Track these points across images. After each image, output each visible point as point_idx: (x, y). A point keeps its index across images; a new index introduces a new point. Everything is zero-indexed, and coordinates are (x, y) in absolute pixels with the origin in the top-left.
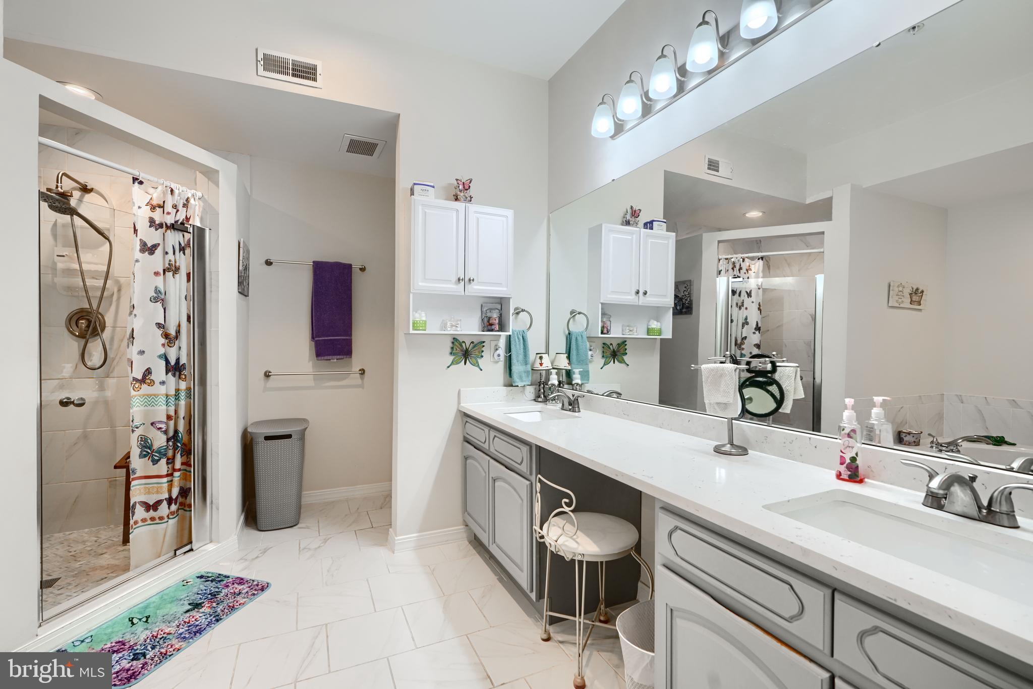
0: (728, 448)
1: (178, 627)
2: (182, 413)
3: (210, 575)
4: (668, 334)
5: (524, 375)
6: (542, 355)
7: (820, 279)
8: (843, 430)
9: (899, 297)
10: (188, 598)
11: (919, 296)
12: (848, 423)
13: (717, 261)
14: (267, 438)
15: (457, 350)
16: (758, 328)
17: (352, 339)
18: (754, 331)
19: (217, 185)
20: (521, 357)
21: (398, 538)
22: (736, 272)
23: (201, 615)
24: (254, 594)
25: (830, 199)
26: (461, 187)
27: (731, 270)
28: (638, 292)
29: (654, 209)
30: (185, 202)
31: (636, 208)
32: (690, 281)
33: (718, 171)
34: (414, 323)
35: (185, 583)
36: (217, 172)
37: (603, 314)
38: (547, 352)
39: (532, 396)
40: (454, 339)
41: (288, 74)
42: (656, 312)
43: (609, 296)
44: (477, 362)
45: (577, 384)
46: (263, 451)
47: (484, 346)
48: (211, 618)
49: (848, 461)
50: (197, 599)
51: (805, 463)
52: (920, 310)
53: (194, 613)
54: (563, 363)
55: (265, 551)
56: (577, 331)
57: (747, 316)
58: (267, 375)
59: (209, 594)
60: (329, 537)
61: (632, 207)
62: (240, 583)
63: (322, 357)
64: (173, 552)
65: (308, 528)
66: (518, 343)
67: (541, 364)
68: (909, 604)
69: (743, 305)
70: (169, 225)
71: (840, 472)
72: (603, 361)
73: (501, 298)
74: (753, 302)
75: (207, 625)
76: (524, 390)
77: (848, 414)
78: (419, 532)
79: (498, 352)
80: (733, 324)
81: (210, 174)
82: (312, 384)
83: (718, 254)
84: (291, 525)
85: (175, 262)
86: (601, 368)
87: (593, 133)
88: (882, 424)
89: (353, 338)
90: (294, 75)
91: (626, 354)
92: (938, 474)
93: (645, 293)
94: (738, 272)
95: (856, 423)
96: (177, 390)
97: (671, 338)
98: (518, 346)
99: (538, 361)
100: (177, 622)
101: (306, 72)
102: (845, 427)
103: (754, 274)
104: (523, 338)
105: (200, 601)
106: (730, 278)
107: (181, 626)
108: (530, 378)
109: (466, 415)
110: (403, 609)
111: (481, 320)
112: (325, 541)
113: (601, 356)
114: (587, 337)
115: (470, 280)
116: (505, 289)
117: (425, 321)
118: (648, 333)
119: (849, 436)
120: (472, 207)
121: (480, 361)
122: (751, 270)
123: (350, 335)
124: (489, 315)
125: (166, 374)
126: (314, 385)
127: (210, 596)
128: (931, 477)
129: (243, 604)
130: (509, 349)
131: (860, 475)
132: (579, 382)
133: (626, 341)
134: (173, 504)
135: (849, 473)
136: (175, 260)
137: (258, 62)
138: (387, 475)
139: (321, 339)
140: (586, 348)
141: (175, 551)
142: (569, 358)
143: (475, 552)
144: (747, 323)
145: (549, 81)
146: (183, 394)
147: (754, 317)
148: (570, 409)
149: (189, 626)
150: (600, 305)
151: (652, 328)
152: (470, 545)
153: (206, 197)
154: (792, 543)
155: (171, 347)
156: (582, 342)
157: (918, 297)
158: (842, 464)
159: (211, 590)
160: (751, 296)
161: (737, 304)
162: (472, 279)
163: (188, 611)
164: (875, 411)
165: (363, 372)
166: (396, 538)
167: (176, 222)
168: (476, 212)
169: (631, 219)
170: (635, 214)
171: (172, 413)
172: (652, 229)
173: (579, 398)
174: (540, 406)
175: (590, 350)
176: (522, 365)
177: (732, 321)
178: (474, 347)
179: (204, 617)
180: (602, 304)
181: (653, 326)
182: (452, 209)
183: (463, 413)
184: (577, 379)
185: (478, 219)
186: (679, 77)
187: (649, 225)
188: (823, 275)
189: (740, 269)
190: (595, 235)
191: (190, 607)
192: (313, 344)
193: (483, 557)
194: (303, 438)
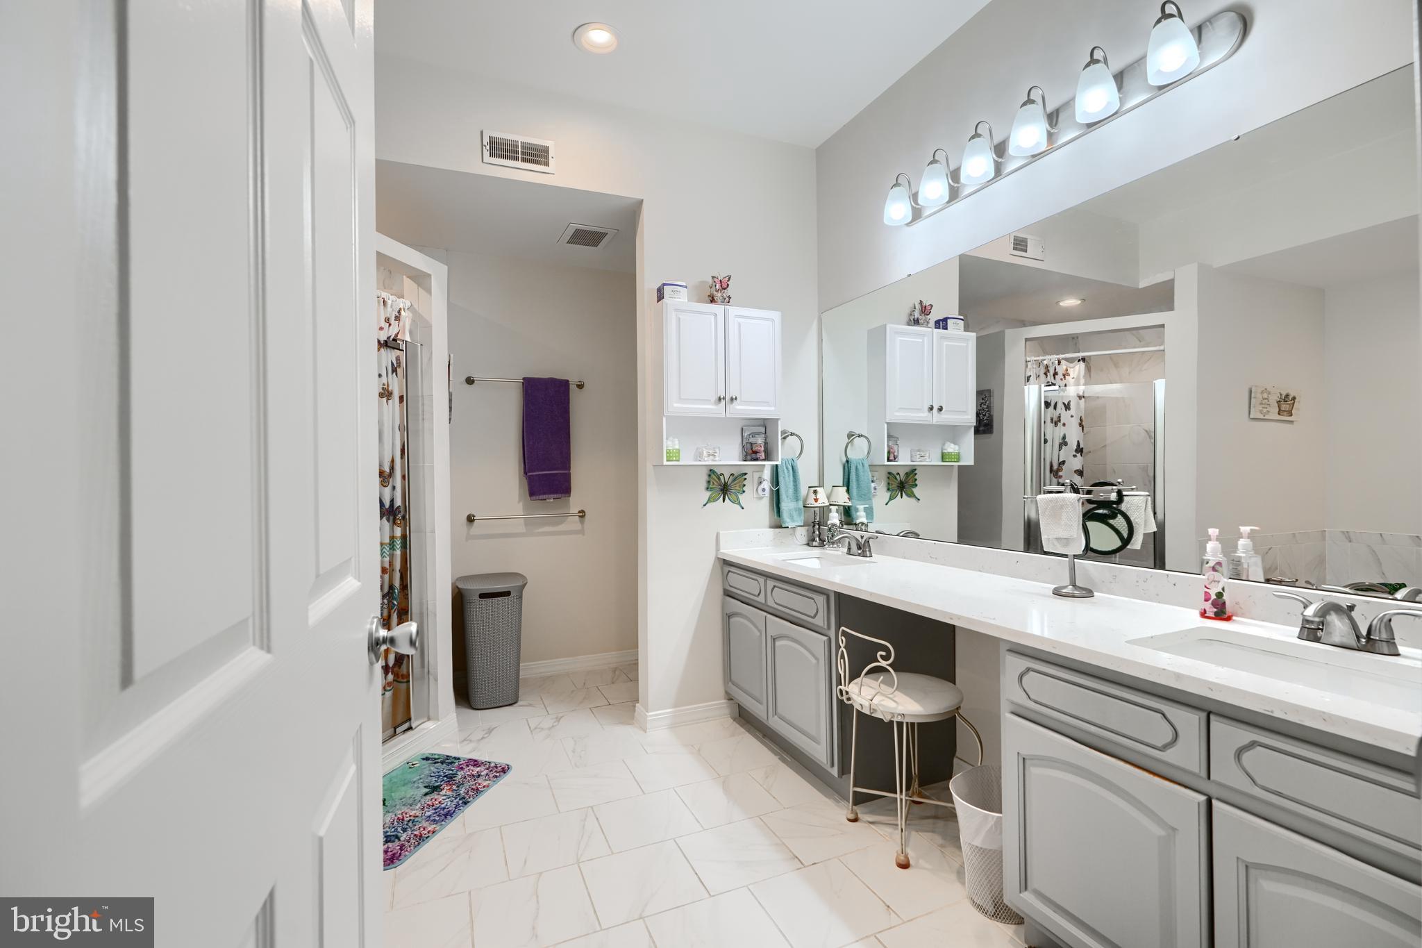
0: (1069, 589)
1: (423, 809)
2: (398, 565)
3: (437, 757)
4: (968, 460)
5: (795, 514)
6: (816, 488)
7: (1160, 385)
8: (1207, 563)
9: (1263, 406)
10: (422, 781)
11: (1290, 404)
12: (1213, 556)
13: (1024, 363)
14: (483, 596)
15: (714, 484)
16: (1079, 450)
17: (570, 474)
18: (1074, 453)
19: (429, 291)
20: (791, 491)
21: (650, 714)
22: (1050, 378)
23: (444, 798)
24: (496, 777)
25: (1172, 281)
26: (718, 286)
27: (1043, 376)
28: (931, 408)
29: (947, 303)
30: (397, 314)
31: (926, 303)
32: (989, 391)
33: (1026, 251)
34: (667, 453)
35: (410, 765)
36: (429, 276)
37: (889, 436)
38: (821, 485)
39: (804, 540)
40: (711, 470)
41: (517, 159)
42: (952, 432)
43: (897, 414)
44: (738, 499)
45: (863, 524)
46: (479, 612)
47: (745, 479)
48: (457, 800)
49: (1213, 597)
50: (433, 781)
51: (1162, 603)
52: (1292, 422)
53: (435, 795)
54: (842, 497)
55: (490, 731)
56: (857, 458)
57: (1065, 435)
58: (470, 519)
59: (444, 777)
60: (561, 715)
61: (921, 302)
62: (474, 765)
63: (537, 495)
64: (393, 729)
65: (530, 705)
66: (786, 474)
67: (816, 500)
68: (1286, 713)
69: (1060, 421)
70: (382, 342)
71: (1205, 610)
72: (888, 495)
73: (765, 420)
74: (1072, 416)
75: (456, 808)
76: (794, 532)
77: (1212, 545)
78: (673, 708)
79: (762, 486)
80: (1048, 444)
81: (421, 279)
82: (522, 529)
83: (1025, 355)
84: (511, 702)
85: (388, 386)
86: (887, 504)
87: (886, 222)
88: (1250, 557)
89: (573, 471)
90: (524, 160)
91: (916, 485)
92: (1312, 603)
93: (940, 409)
94: (1053, 378)
95: (1221, 556)
96: (392, 538)
97: (973, 464)
98: (787, 478)
99: (813, 496)
100: (419, 805)
101: (538, 155)
102: (1209, 560)
103: (1073, 380)
104: (793, 468)
105: (437, 784)
106: (1043, 385)
107: (426, 809)
108: (802, 518)
109: (726, 563)
110: (675, 791)
111: (741, 447)
112: (558, 719)
113: (885, 489)
114: (869, 465)
115: (732, 399)
116: (773, 408)
117: (679, 450)
118: (943, 459)
119: (1214, 569)
120: (733, 310)
121: (741, 497)
122: (1068, 375)
123: (569, 468)
124: (752, 440)
125: (381, 519)
126: (524, 531)
127: (445, 778)
128: (1306, 607)
129: (488, 786)
130: (776, 480)
131: (1227, 613)
132: (864, 520)
133: (915, 470)
134: (390, 674)
135: (1215, 610)
136: (388, 383)
137: (484, 147)
139: (534, 474)
140: (868, 479)
141: (395, 728)
142: (848, 491)
143: (744, 730)
144: (1066, 444)
145: (818, 150)
146: (398, 543)
147: (1074, 436)
148: (859, 554)
149: (435, 809)
150: (886, 425)
151: (949, 453)
152: (735, 723)
153: (416, 306)
154: (1164, 669)
155: (385, 486)
156: (863, 472)
157: (1288, 406)
158: (1206, 600)
159: (444, 773)
160: (1069, 409)
161: (1052, 419)
162: (734, 397)
163: (426, 794)
164: (1241, 542)
165: (582, 514)
166: (647, 714)
167: (389, 338)
168: (737, 316)
169: (920, 317)
170: (925, 310)
171: (387, 565)
172: (946, 329)
173: (871, 541)
174: (816, 552)
175: (873, 481)
176: (792, 501)
177: (1046, 441)
178: (735, 480)
179: (448, 800)
180: (888, 423)
181: (950, 450)
182: (710, 314)
183: (722, 561)
184: (861, 517)
185: (740, 325)
186: (996, 159)
187: (942, 324)
188: (1164, 380)
189: (1055, 374)
190: (877, 339)
191: (427, 790)
192: (525, 482)
193: (755, 736)
194: (520, 597)
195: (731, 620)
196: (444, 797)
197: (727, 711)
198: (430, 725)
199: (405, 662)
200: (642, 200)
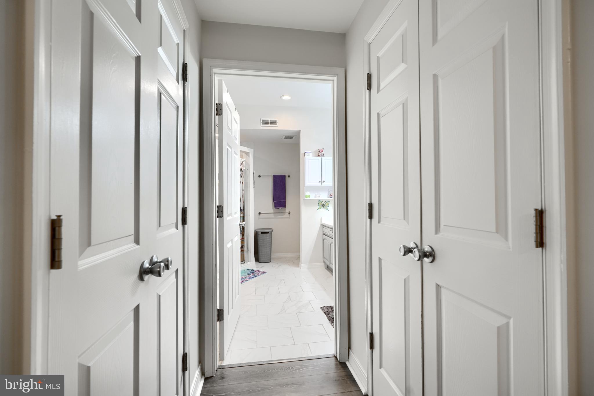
3: (250, 269)
10: (247, 272)
14: (262, 233)
15: (320, 204)
17: (286, 201)
19: (249, 156)
24: (263, 273)
26: (320, 151)
34: (306, 196)
35: (245, 269)
36: (249, 153)
40: (319, 200)
41: (269, 124)
44: (327, 208)
46: (261, 236)
47: (329, 203)
48: (254, 276)
50: (249, 273)
53: (250, 275)
55: (263, 266)
58: (260, 214)
59: (252, 272)
62: (258, 271)
63: (277, 207)
65: (273, 263)
78: (308, 263)
81: (247, 154)
82: (273, 216)
84: (269, 262)
90: (271, 124)
100: (247, 276)
101: (274, 123)
109: (323, 225)
111: (328, 194)
112: (280, 265)
115: (324, 181)
117: (310, 195)
120: (323, 158)
121: (328, 208)
123: (285, 200)
124: (330, 192)
129: (261, 275)
137: (261, 123)
138: (299, 251)
139: (276, 201)
153: (246, 160)
165: (289, 213)
166: (302, 265)
168: (325, 159)
178: (326, 203)
182: (317, 159)
185: (325, 161)
192: (274, 203)
193: (329, 272)
194: (271, 234)
195: (331, 245)
196: (252, 275)
197: (324, 266)
198: (249, 263)
199: (243, 247)
200: (300, 130)
